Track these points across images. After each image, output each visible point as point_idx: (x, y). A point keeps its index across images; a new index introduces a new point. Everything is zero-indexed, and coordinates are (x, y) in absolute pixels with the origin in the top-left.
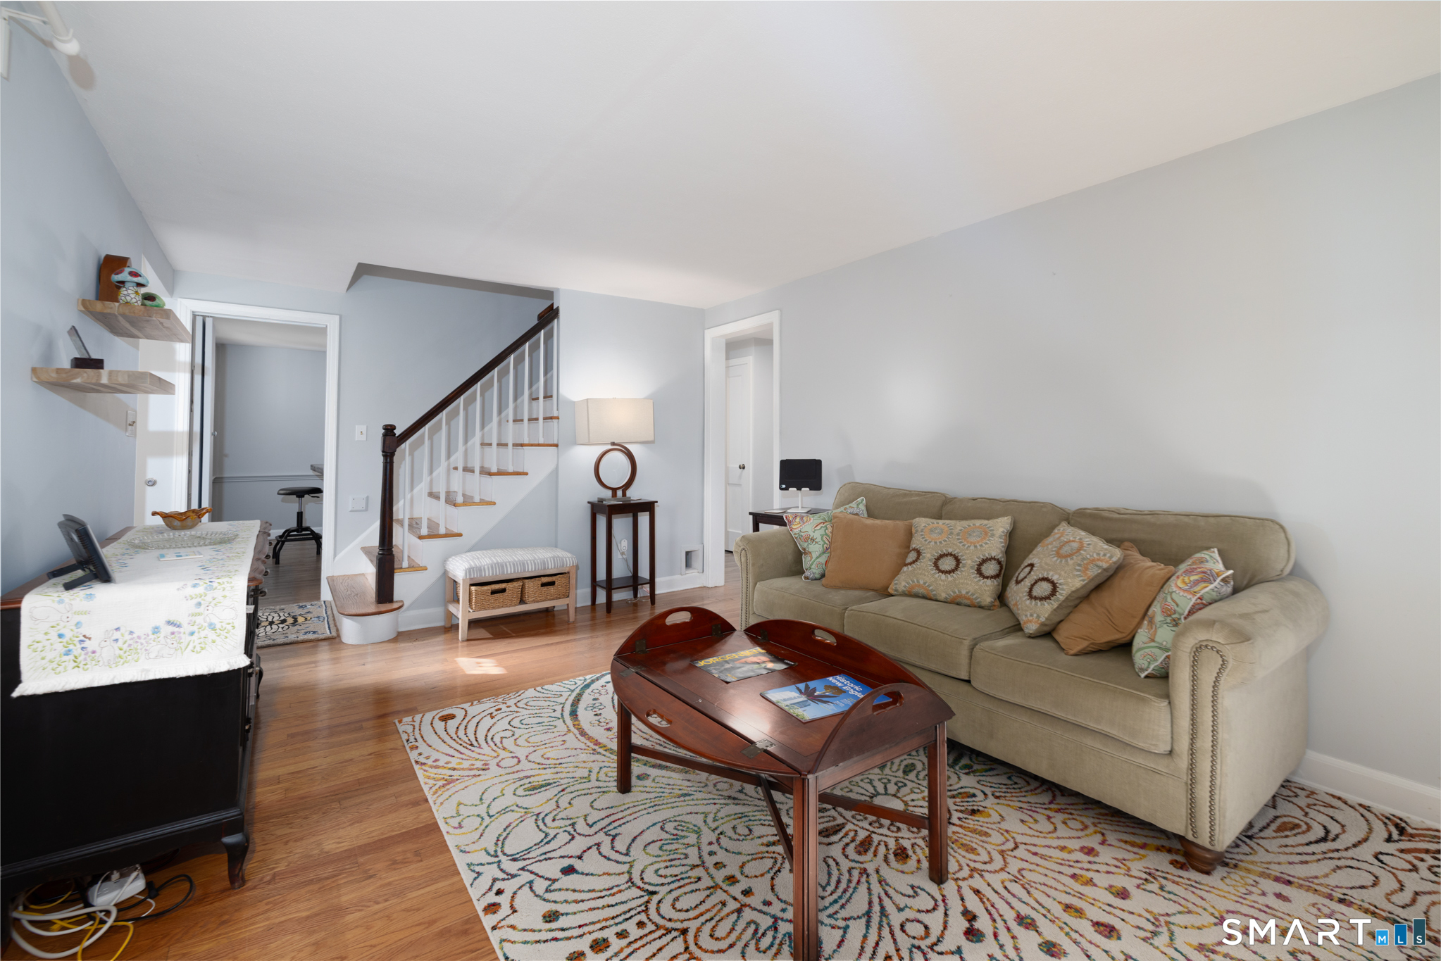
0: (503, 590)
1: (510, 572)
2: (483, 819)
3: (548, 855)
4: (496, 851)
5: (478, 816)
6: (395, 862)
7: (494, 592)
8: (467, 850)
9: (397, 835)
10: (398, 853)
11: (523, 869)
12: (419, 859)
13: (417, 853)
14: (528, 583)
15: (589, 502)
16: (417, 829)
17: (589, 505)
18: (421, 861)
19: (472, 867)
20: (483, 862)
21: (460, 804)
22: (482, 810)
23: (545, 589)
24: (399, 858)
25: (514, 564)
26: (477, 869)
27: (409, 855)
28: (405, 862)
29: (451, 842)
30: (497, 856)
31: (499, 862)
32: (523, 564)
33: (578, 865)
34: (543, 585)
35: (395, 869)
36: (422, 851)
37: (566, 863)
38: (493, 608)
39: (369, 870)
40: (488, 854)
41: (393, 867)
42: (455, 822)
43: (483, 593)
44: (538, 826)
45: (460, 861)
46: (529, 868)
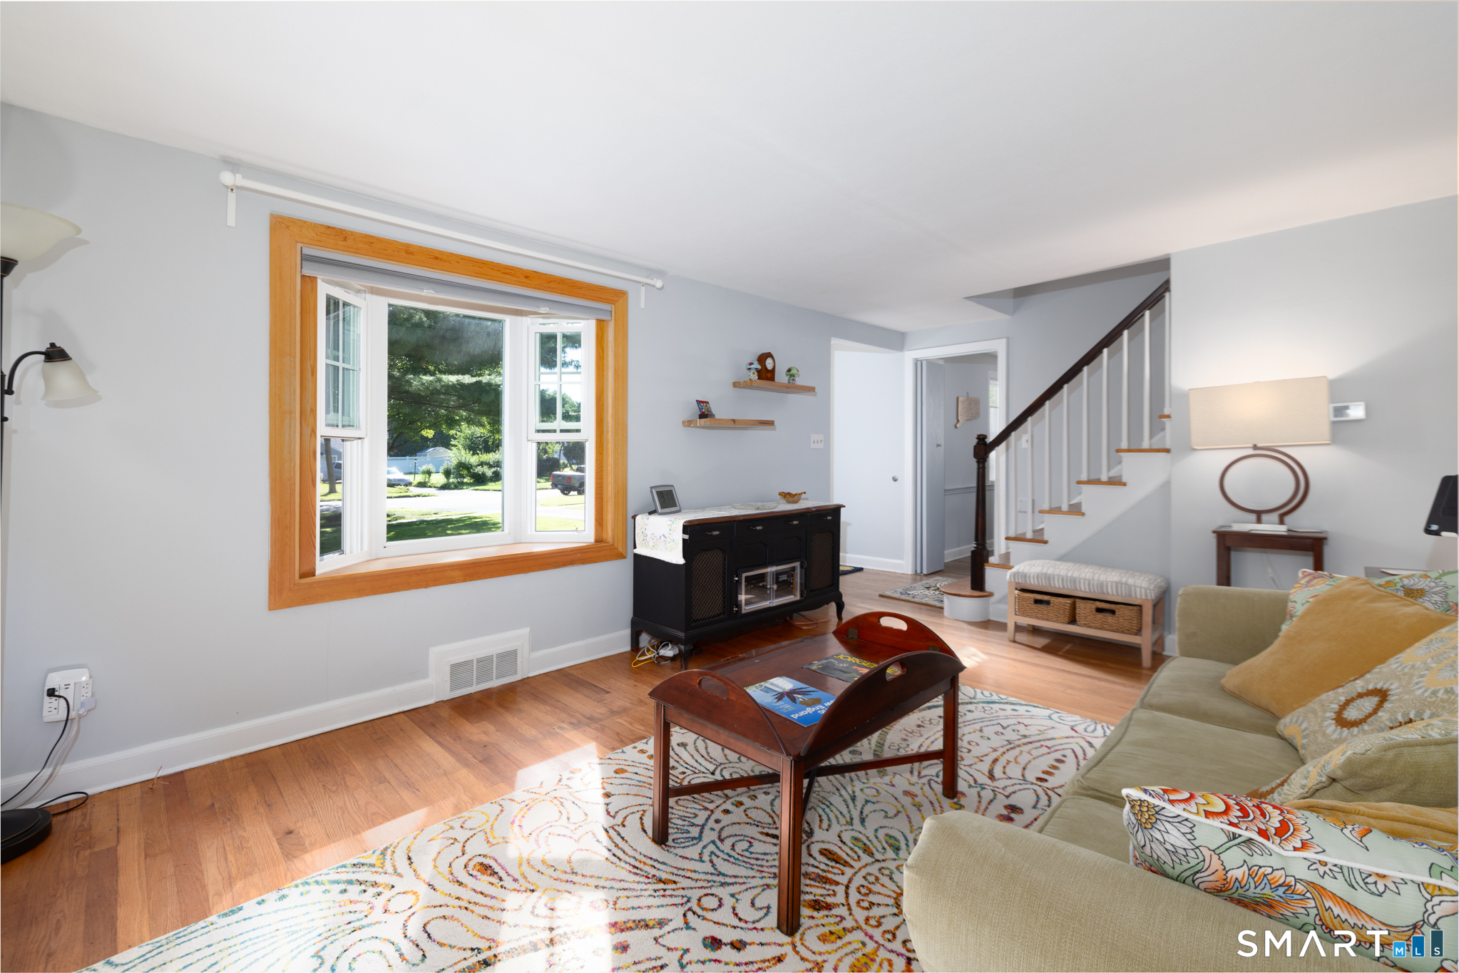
0: (1048, 603)
1: (1057, 586)
7: (1037, 602)
14: (1080, 604)
15: (1214, 532)
17: (1215, 535)
23: (1100, 616)
25: (1063, 579)
32: (1074, 580)
34: (1099, 610)
38: (1037, 618)
43: (1024, 599)
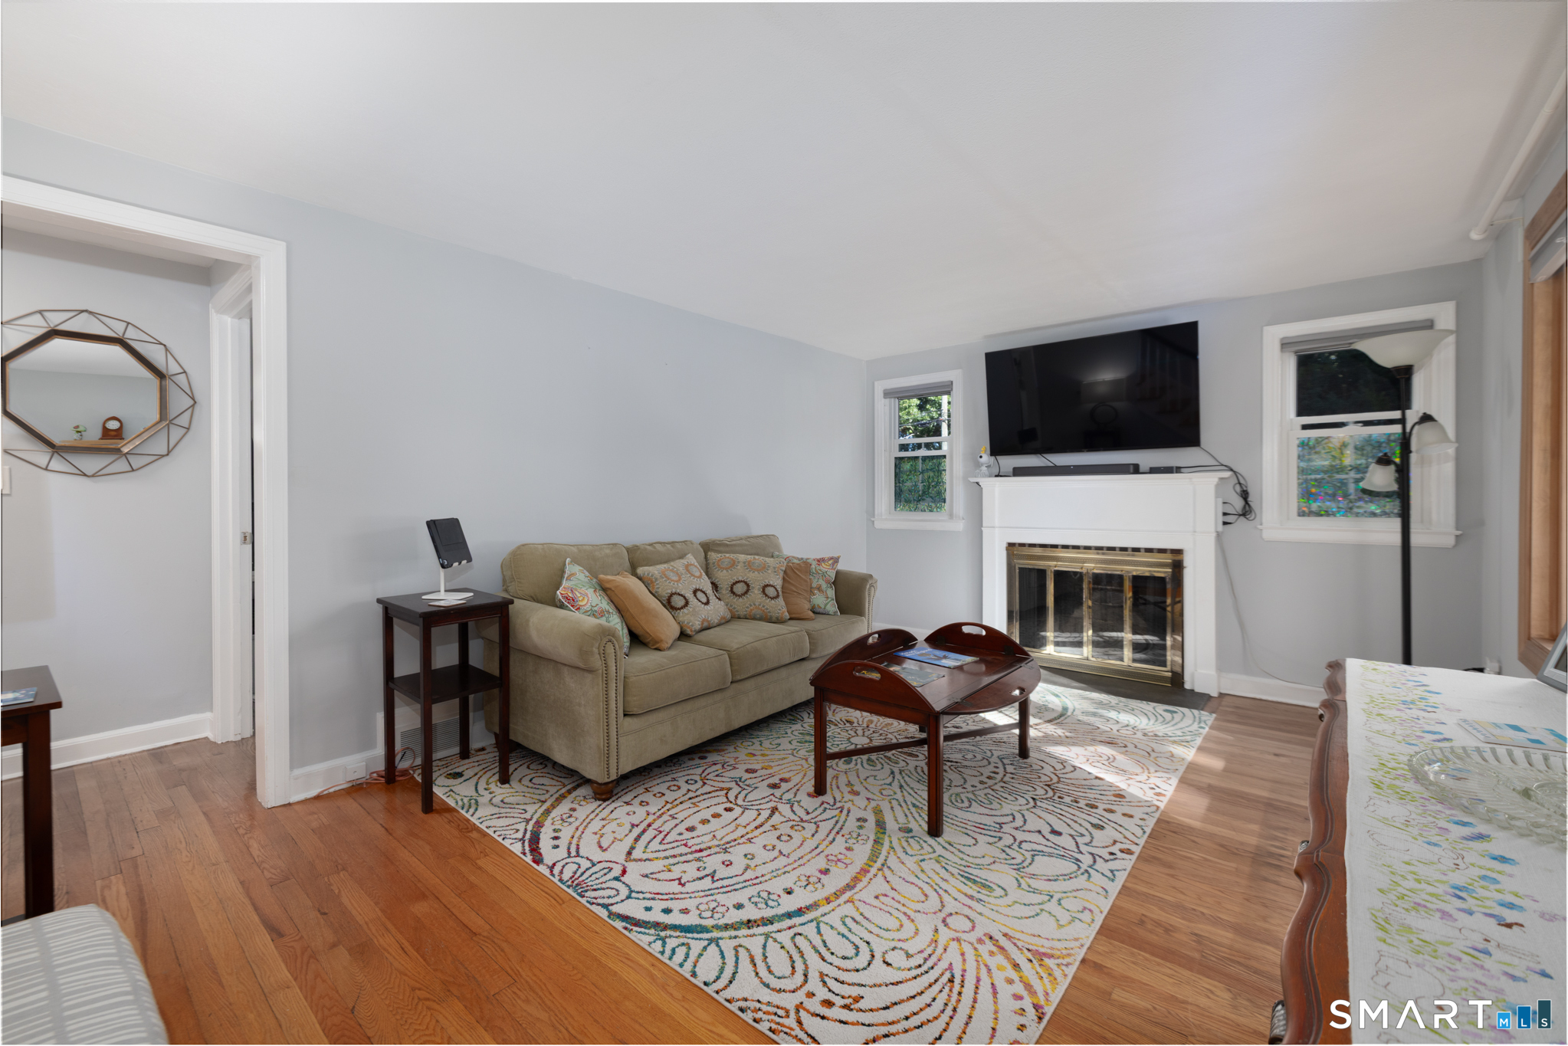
2: (1059, 900)
3: (1053, 846)
4: (1082, 874)
5: (1060, 904)
6: (1167, 931)
8: (1102, 890)
9: (1145, 952)
10: (1157, 935)
11: (1081, 853)
12: (1143, 918)
13: (1142, 923)
16: (1122, 942)
18: (1143, 915)
19: (1112, 877)
20: (1101, 875)
21: (1061, 926)
22: (1052, 906)
24: (1160, 931)
26: (1109, 874)
27: (1150, 927)
28: (1158, 923)
29: (1107, 905)
30: (1087, 871)
31: (1090, 867)
33: (1046, 830)
35: (1171, 925)
36: (1135, 921)
37: (1052, 837)
39: (1194, 941)
40: (1090, 876)
41: (1171, 928)
42: (1086, 916)
44: (1030, 864)
45: (1114, 888)
46: (1076, 850)
